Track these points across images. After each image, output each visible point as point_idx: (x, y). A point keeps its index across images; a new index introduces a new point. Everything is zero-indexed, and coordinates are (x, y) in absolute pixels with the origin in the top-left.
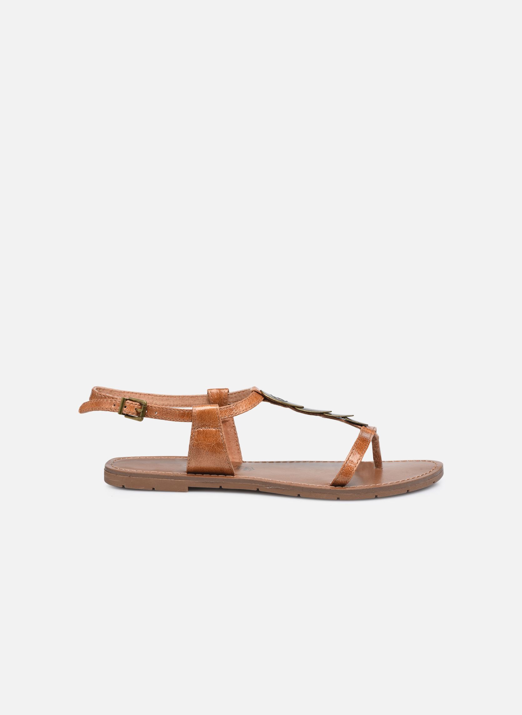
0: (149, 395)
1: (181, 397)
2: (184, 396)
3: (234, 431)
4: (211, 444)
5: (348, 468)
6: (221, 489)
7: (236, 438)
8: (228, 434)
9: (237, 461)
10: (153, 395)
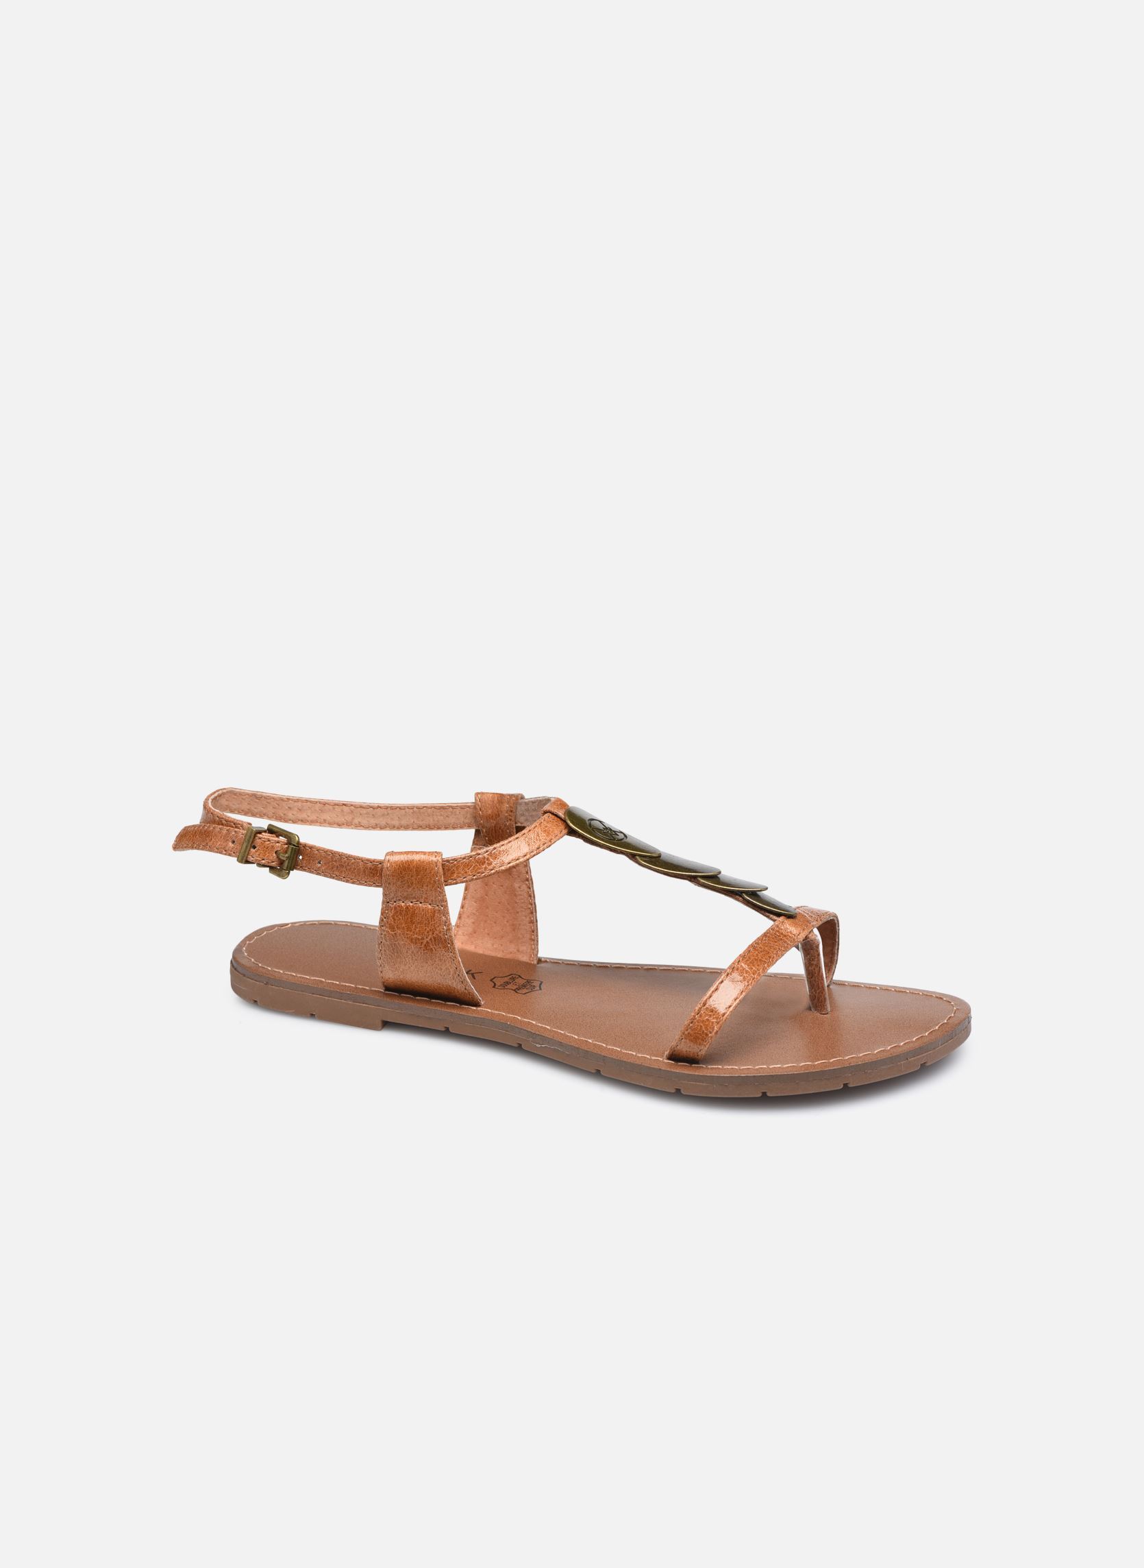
0: (345, 805)
1: (415, 809)
2: (424, 807)
3: (526, 889)
4: (423, 939)
5: (701, 1026)
6: (446, 1033)
7: (530, 906)
8: (515, 895)
9: (525, 958)
10: (352, 805)
